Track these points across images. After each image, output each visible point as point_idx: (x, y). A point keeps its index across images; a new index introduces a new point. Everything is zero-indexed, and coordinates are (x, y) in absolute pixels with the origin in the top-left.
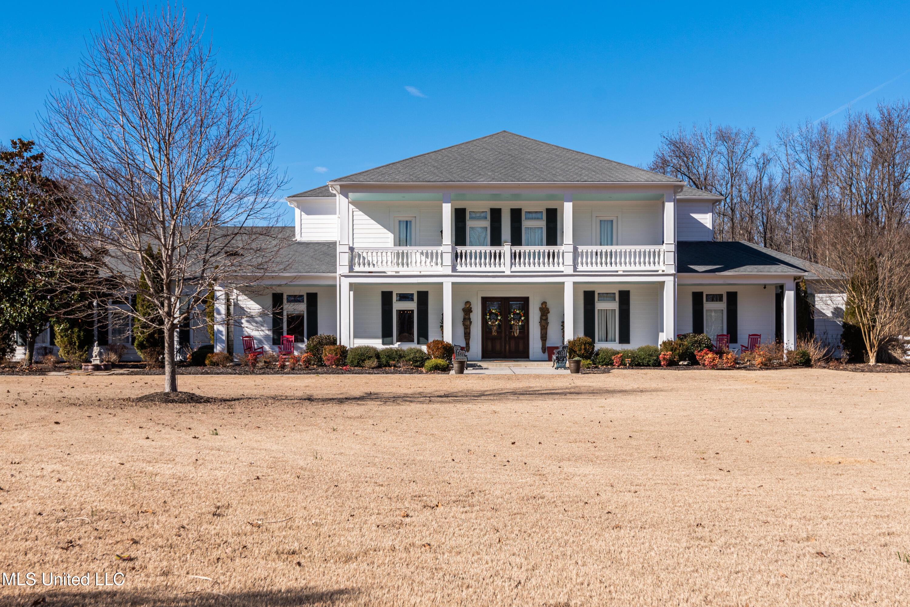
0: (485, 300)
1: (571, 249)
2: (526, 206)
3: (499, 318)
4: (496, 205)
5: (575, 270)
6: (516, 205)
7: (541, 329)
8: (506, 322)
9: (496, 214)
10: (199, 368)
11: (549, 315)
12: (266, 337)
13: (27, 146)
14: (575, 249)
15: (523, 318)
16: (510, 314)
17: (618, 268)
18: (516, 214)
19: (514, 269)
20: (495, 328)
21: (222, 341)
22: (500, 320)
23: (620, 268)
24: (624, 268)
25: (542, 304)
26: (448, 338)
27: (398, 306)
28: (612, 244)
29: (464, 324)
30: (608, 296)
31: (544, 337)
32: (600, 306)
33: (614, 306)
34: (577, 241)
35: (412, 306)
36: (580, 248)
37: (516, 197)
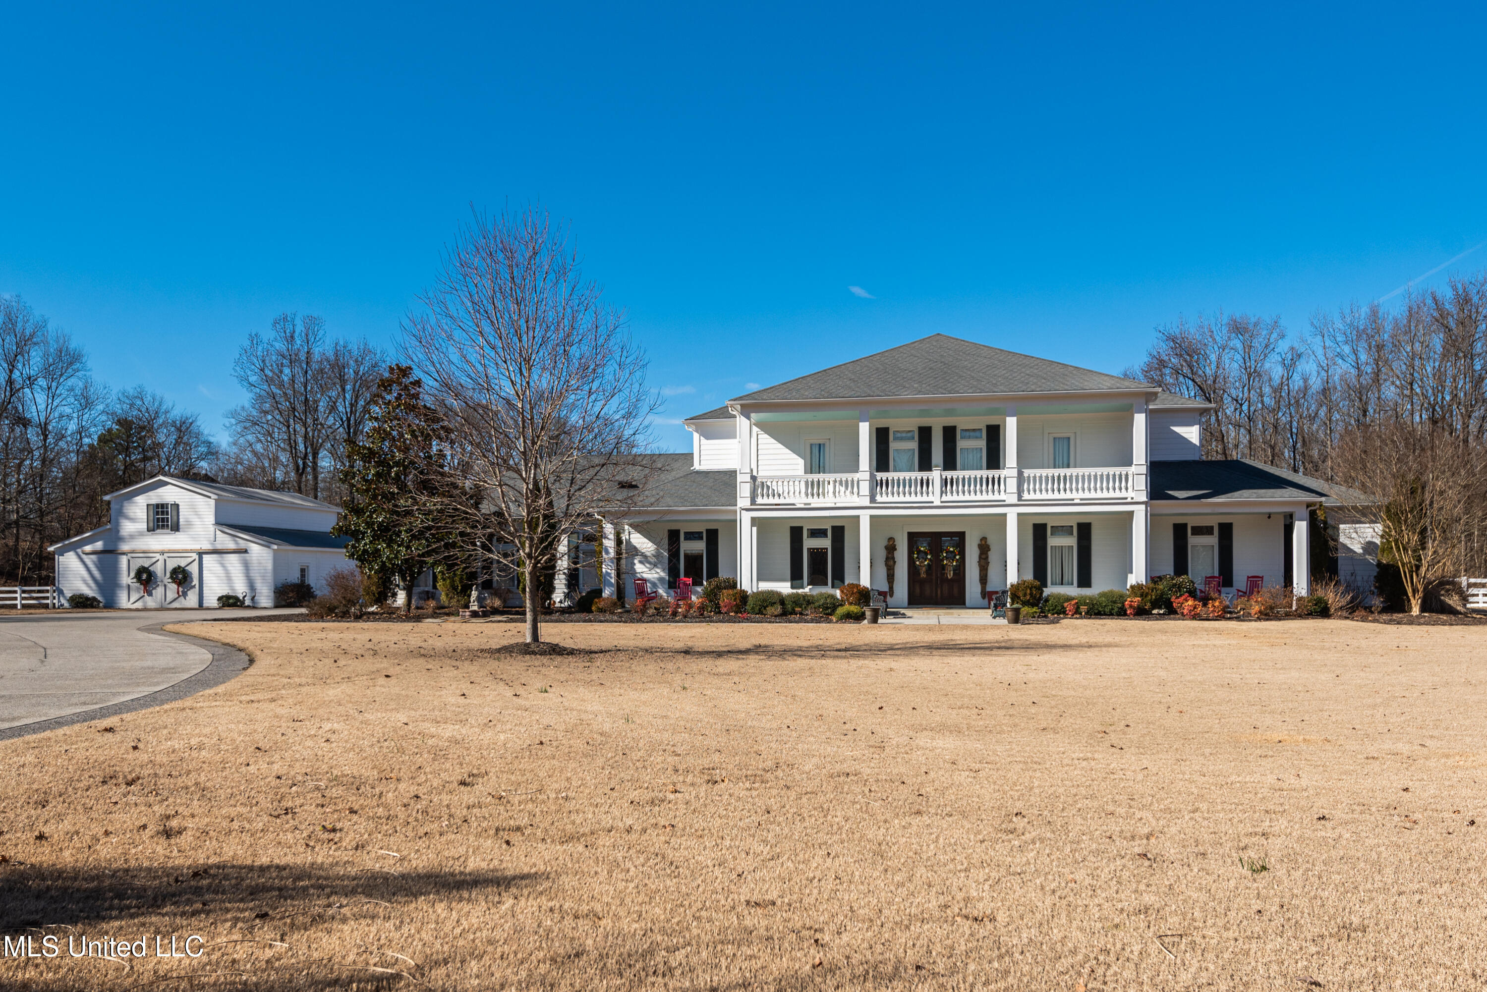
0: (913, 538)
1: (1014, 472)
2: (962, 423)
3: (929, 557)
4: (925, 422)
5: (1020, 499)
6: (949, 421)
7: (981, 571)
8: (937, 560)
9: (925, 433)
11: (989, 553)
12: (661, 579)
13: (405, 372)
14: (1020, 474)
15: (958, 557)
16: (942, 552)
17: (1075, 495)
18: (950, 433)
19: (944, 498)
20: (924, 569)
21: (611, 585)
22: (930, 560)
23: (1077, 496)
24: (1081, 495)
25: (981, 540)
26: (865, 581)
27: (809, 543)
28: (1068, 466)
29: (886, 565)
30: (1065, 530)
31: (983, 580)
32: (1053, 541)
33: (1071, 541)
34: (1022, 463)
35: (825, 543)
36: (1027, 472)
37: (949, 413)
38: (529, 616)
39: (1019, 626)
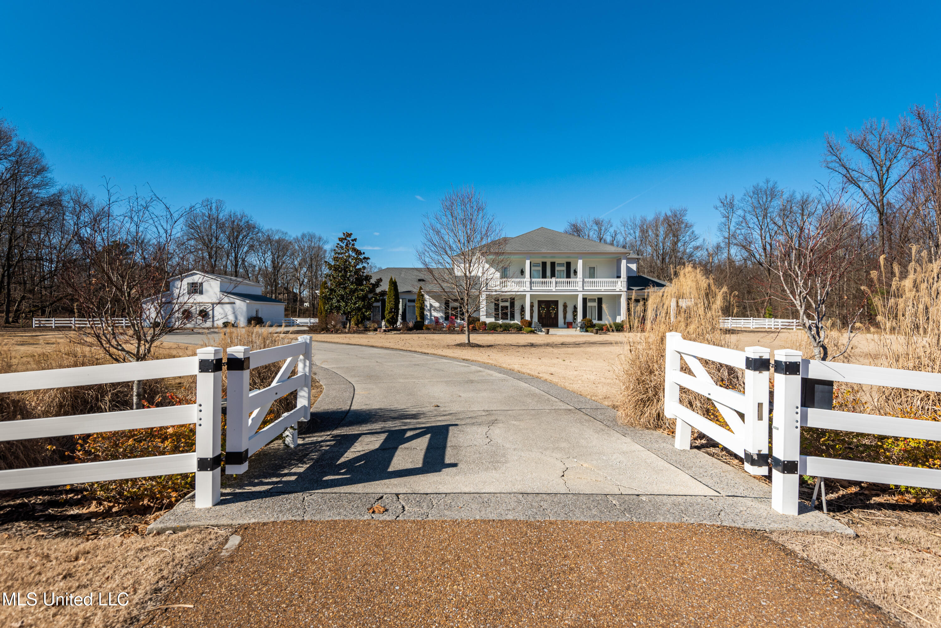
0: (540, 302)
1: (582, 280)
2: (557, 261)
3: (545, 309)
4: (544, 260)
5: (583, 289)
6: (553, 260)
7: (564, 314)
8: (548, 311)
9: (544, 264)
10: (420, 331)
11: (567, 308)
12: (442, 317)
14: (583, 280)
15: (555, 309)
16: (550, 308)
17: (602, 288)
18: (553, 264)
19: (557, 288)
20: (544, 314)
21: (428, 319)
23: (603, 288)
24: (604, 288)
25: (564, 303)
26: (528, 318)
27: (502, 304)
28: (594, 278)
29: (530, 312)
30: (593, 300)
31: (565, 318)
32: (589, 304)
33: (595, 304)
34: (584, 277)
35: (508, 304)
36: (585, 280)
37: (554, 257)
38: (467, 333)
39: (598, 335)
